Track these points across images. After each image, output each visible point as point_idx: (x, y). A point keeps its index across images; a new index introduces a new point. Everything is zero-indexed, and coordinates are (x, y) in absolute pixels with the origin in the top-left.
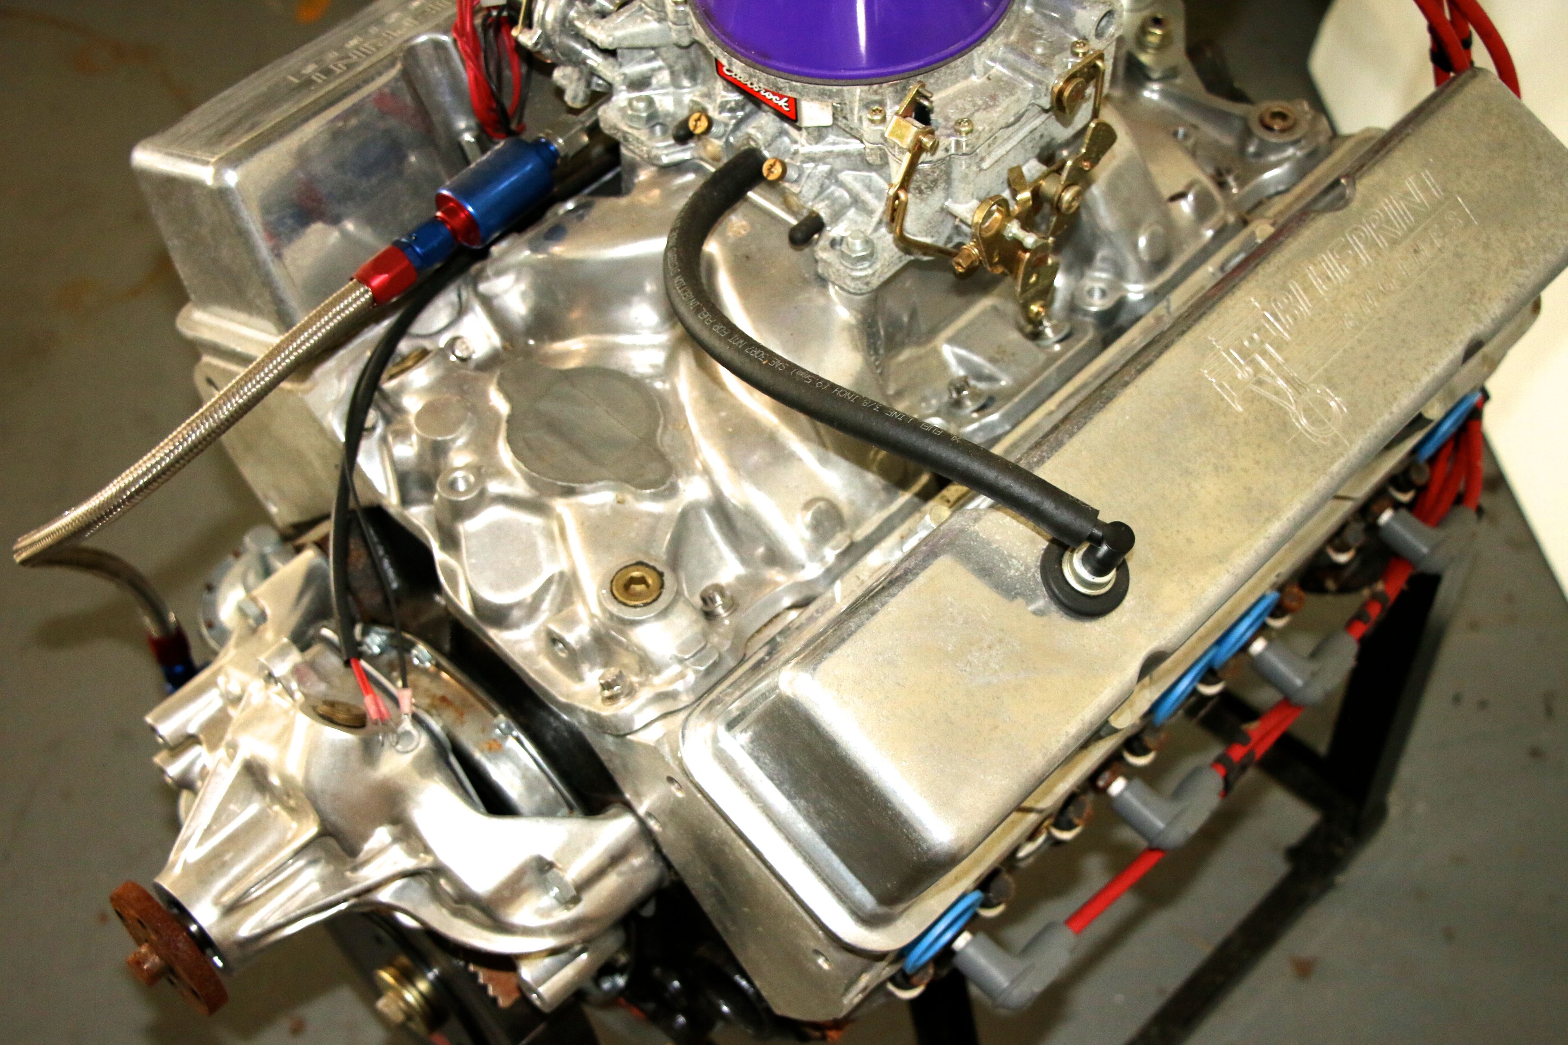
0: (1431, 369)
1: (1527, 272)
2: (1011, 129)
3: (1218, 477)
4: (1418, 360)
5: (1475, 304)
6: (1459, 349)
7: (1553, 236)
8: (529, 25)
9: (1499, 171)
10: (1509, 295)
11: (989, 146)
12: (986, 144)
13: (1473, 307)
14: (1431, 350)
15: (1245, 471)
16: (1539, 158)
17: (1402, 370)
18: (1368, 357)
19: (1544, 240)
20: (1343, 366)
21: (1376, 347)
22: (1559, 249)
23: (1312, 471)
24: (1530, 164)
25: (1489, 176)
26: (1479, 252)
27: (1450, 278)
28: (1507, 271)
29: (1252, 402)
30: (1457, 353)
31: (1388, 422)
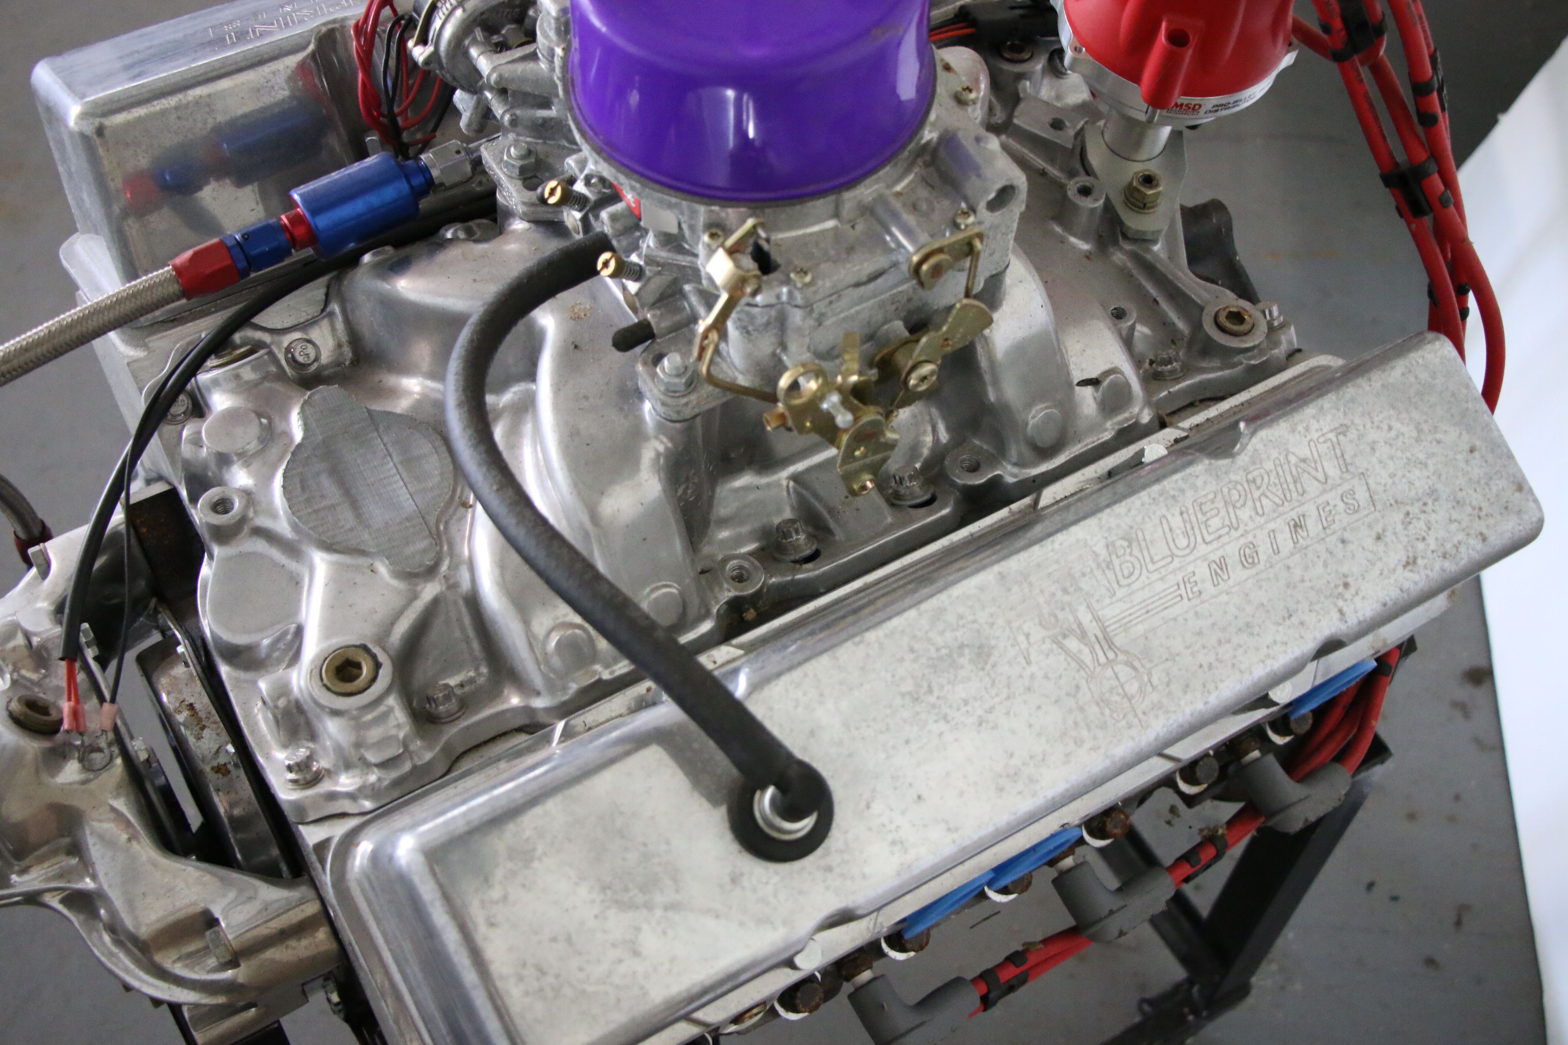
0: (1269, 662)
1: (1416, 577)
2: (862, 289)
3: (979, 732)
4: (1257, 649)
5: (1346, 600)
6: (1310, 645)
7: (1459, 542)
8: (423, 41)
9: (1422, 456)
10: (1388, 599)
11: (831, 303)
12: (828, 300)
13: (1341, 603)
14: (1275, 642)
15: (1013, 732)
16: (1472, 450)
17: (1235, 657)
18: (1200, 633)
19: (1448, 546)
20: (1168, 638)
21: (1214, 625)
22: (1462, 559)
23: (1091, 749)
24: (1460, 457)
25: (1408, 459)
26: (1369, 542)
27: (1325, 565)
28: (1394, 570)
29: (1048, 655)
30: (1305, 651)
31: (1200, 711)
